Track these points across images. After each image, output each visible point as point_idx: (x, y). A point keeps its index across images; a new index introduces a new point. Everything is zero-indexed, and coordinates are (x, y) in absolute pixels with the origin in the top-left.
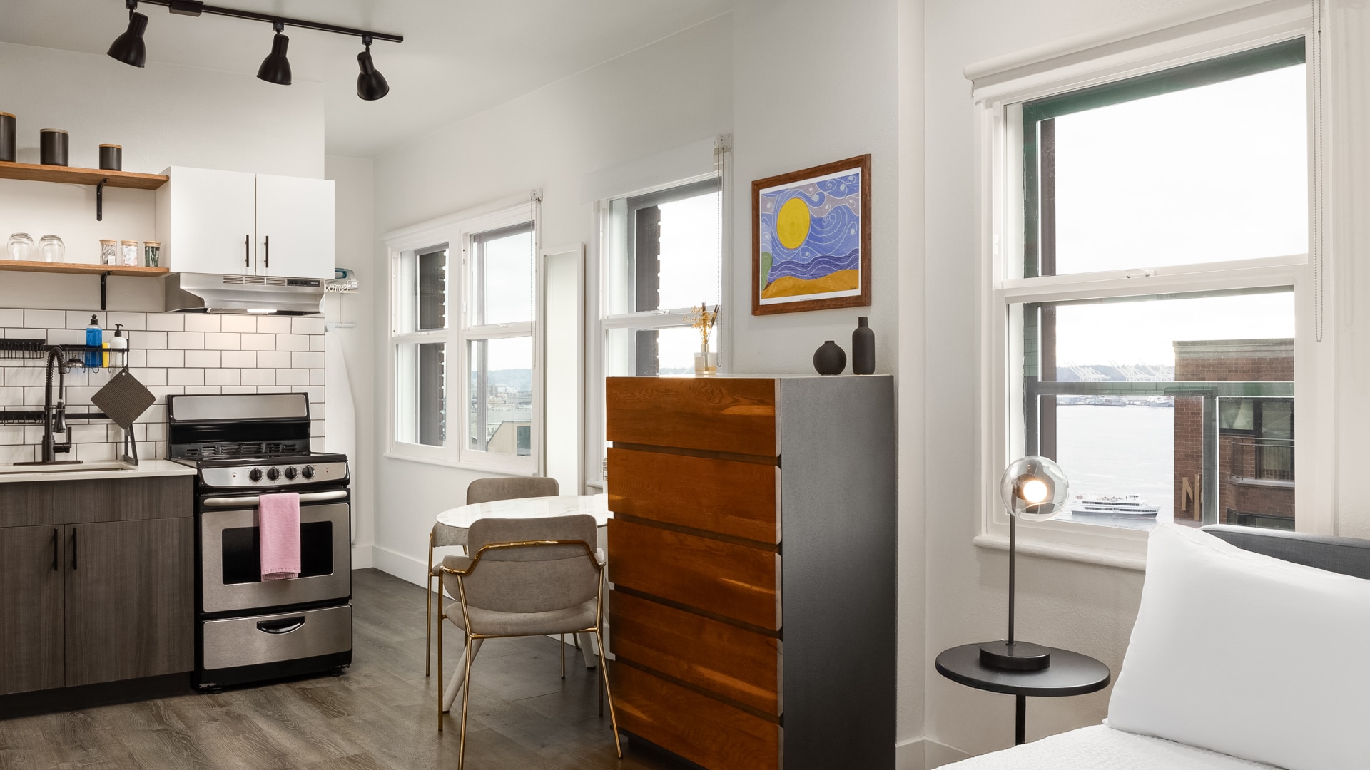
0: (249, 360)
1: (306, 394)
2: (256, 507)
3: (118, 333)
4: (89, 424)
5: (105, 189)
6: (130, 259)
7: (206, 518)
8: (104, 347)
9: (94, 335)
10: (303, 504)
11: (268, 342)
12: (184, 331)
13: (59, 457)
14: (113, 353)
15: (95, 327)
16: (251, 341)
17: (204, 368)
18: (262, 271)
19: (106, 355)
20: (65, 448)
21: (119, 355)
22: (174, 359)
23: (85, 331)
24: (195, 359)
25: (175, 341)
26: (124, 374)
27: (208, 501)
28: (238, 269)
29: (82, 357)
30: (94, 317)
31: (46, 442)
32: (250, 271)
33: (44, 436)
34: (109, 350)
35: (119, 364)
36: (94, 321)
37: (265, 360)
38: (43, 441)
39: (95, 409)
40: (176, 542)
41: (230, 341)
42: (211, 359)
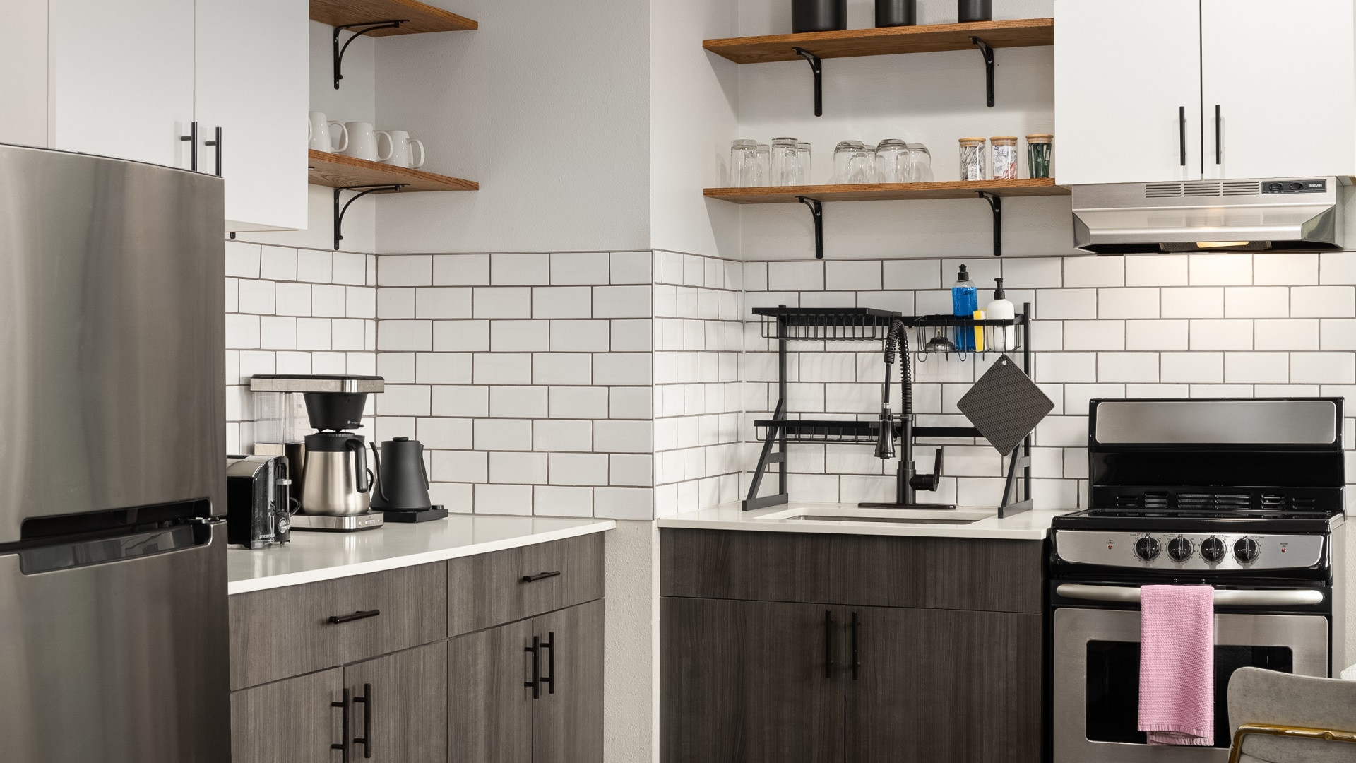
0: (1238, 335)
1: (1339, 402)
2: (1135, 605)
3: (998, 295)
4: (975, 445)
5: (999, 53)
6: (1000, 168)
7: (1062, 617)
8: (976, 318)
9: (965, 298)
10: (1220, 608)
11: (1274, 301)
12: (1125, 286)
13: (922, 496)
14: (989, 328)
15: (964, 285)
16: (1241, 302)
17: (1160, 352)
18: (1213, 173)
19: (978, 330)
20: (928, 483)
21: (999, 330)
22: (1110, 335)
23: (951, 292)
24: (1142, 335)
25: (1113, 303)
26: (1004, 363)
27: (1063, 589)
28: (1169, 172)
29: (951, 334)
30: (963, 268)
31: (901, 471)
32: (1192, 173)
33: (899, 462)
34: (981, 323)
35: (999, 346)
36: (963, 276)
37: (1269, 335)
38: (898, 471)
39: (965, 422)
40: (1012, 654)
41: (1208, 303)
42: (1173, 335)
